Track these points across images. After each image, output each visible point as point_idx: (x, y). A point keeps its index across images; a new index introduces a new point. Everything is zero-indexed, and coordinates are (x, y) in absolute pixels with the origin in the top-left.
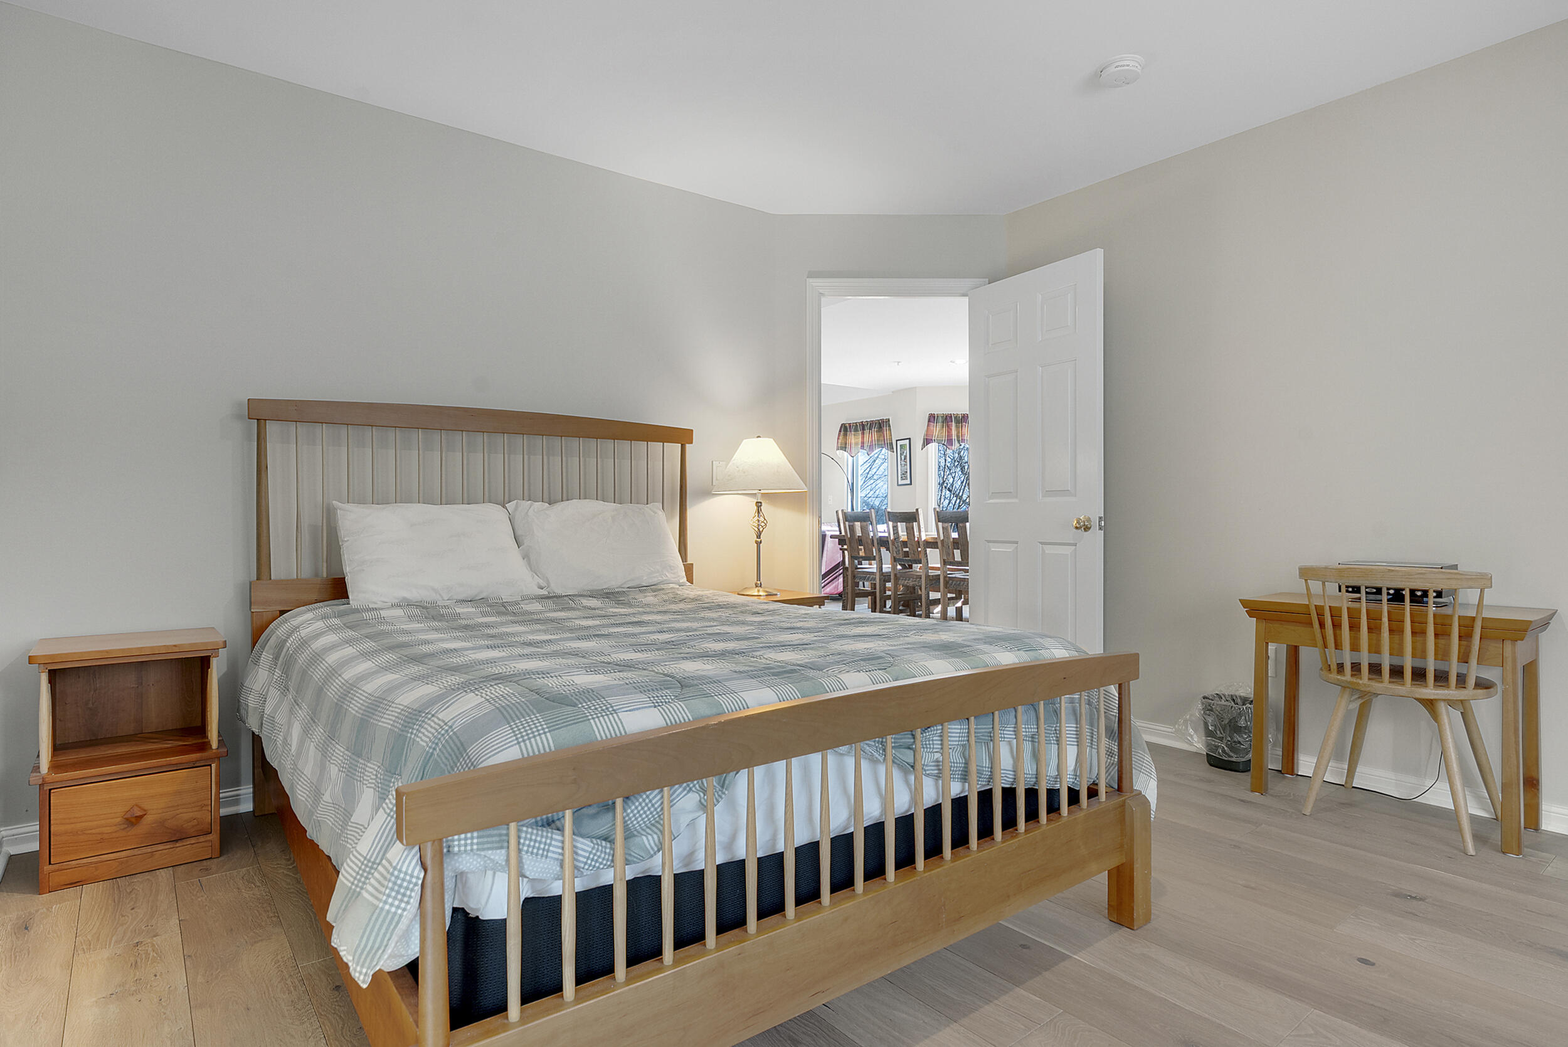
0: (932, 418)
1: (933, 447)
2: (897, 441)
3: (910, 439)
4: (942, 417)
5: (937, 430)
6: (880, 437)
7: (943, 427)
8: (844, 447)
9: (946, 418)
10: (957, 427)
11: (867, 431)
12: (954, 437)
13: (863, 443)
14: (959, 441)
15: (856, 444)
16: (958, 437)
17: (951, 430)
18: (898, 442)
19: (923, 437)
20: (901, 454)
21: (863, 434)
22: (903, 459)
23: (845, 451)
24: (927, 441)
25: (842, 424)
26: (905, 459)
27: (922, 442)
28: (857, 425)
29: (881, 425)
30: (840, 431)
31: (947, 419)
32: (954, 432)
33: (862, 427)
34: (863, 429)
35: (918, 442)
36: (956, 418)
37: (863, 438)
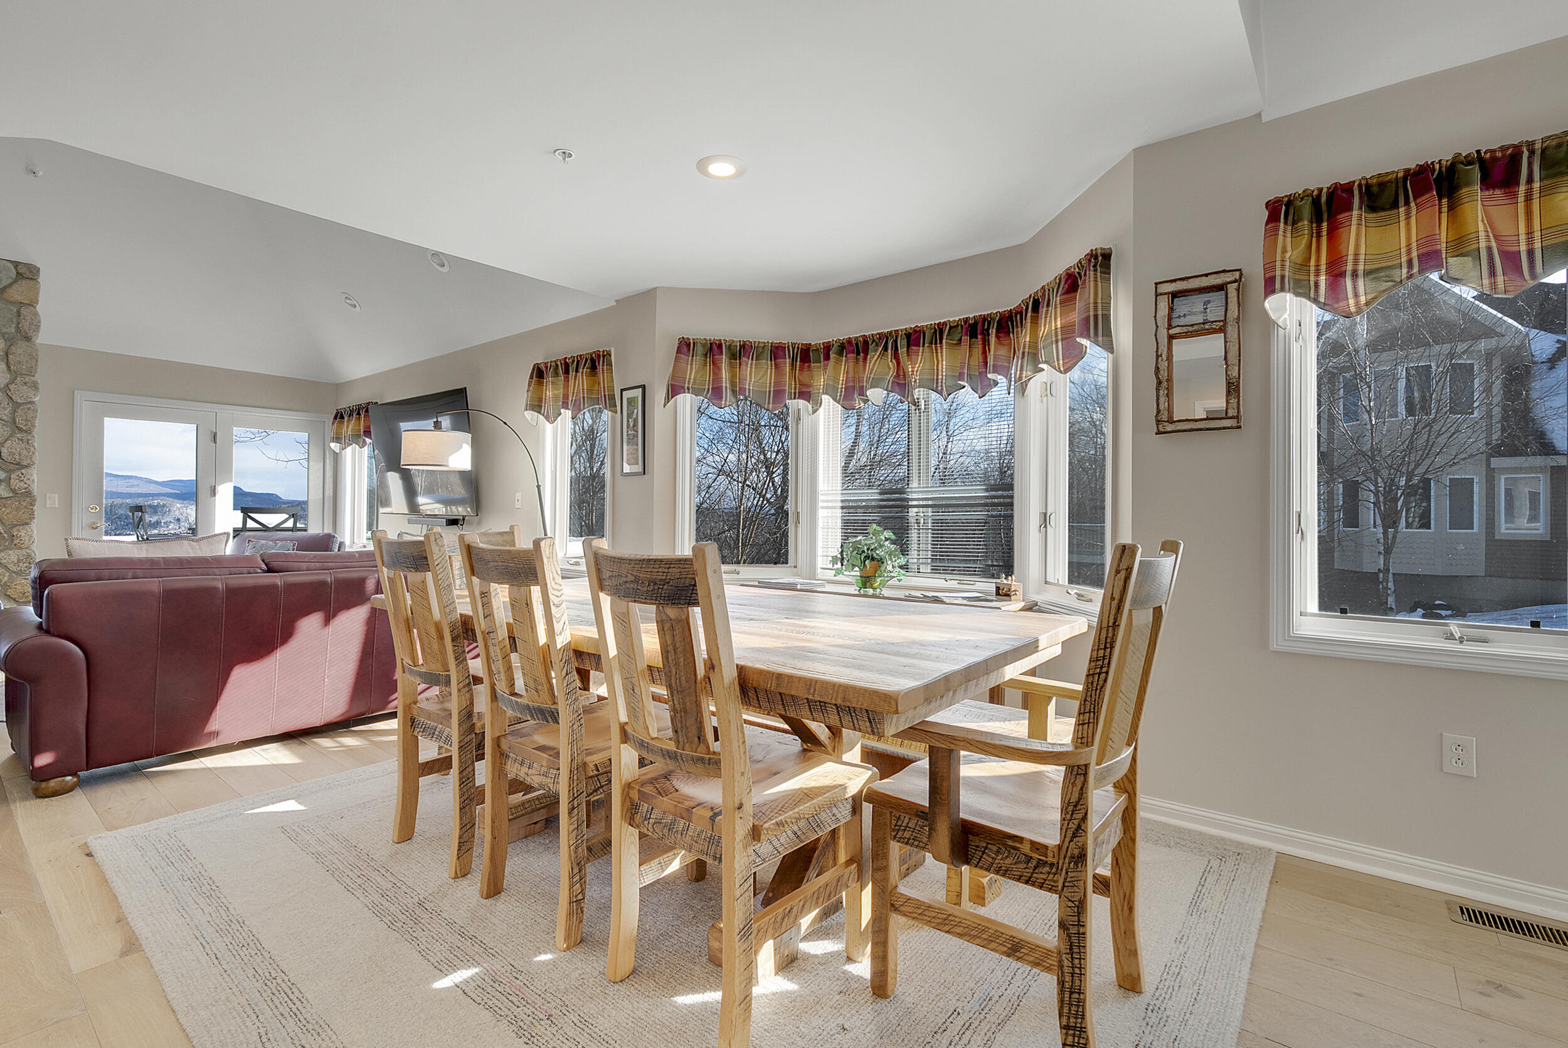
0: (685, 346)
1: (686, 401)
2: (622, 390)
3: (643, 387)
4: (704, 345)
5: (694, 369)
6: (593, 385)
7: (705, 365)
8: (536, 405)
9: (711, 349)
10: (732, 366)
11: (572, 374)
12: (725, 383)
13: (566, 397)
14: (734, 392)
15: (556, 398)
16: (733, 384)
17: (720, 369)
18: (624, 393)
19: (666, 384)
20: (629, 416)
21: (567, 380)
22: (631, 425)
23: (540, 413)
24: (674, 390)
25: (534, 365)
26: (634, 426)
27: (665, 391)
28: (557, 365)
29: (595, 362)
30: (531, 377)
31: (713, 349)
32: (725, 374)
33: (566, 367)
34: (567, 372)
35: (658, 394)
36: (729, 347)
37: (566, 386)
